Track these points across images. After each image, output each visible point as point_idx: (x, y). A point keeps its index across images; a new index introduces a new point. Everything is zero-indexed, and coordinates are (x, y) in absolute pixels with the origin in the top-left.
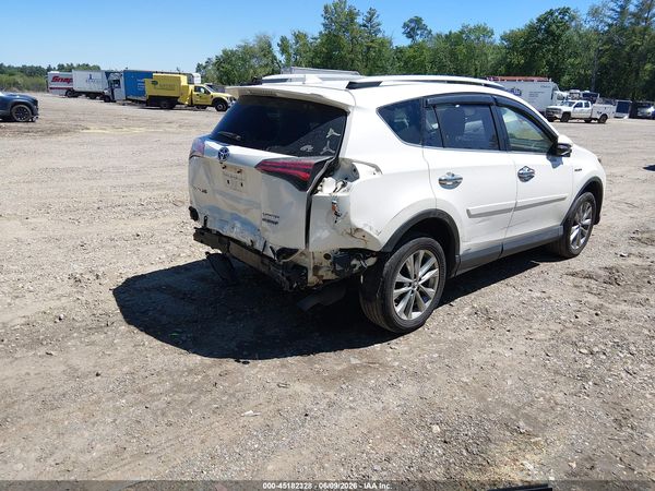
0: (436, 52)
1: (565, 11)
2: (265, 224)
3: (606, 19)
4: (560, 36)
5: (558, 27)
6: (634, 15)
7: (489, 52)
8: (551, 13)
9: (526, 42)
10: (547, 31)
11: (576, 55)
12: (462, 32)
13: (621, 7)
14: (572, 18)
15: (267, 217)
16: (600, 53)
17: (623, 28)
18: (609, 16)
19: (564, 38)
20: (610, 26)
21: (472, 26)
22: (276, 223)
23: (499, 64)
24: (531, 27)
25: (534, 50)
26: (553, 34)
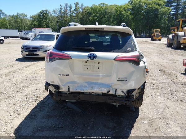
0: (10, 21)
1: (47, 11)
2: (119, 83)
3: (57, 13)
4: (47, 17)
5: (46, 15)
6: (63, 13)
7: (27, 21)
8: (43, 11)
9: (38, 19)
10: (43, 15)
11: (52, 22)
12: (18, 15)
13: (60, 10)
14: (49, 13)
15: (119, 79)
16: (58, 22)
17: (62, 16)
18: (58, 13)
19: (48, 18)
20: (59, 15)
21: (20, 13)
22: (126, 80)
23: (31, 24)
24: (38, 14)
25: (41, 21)
26: (45, 17)
